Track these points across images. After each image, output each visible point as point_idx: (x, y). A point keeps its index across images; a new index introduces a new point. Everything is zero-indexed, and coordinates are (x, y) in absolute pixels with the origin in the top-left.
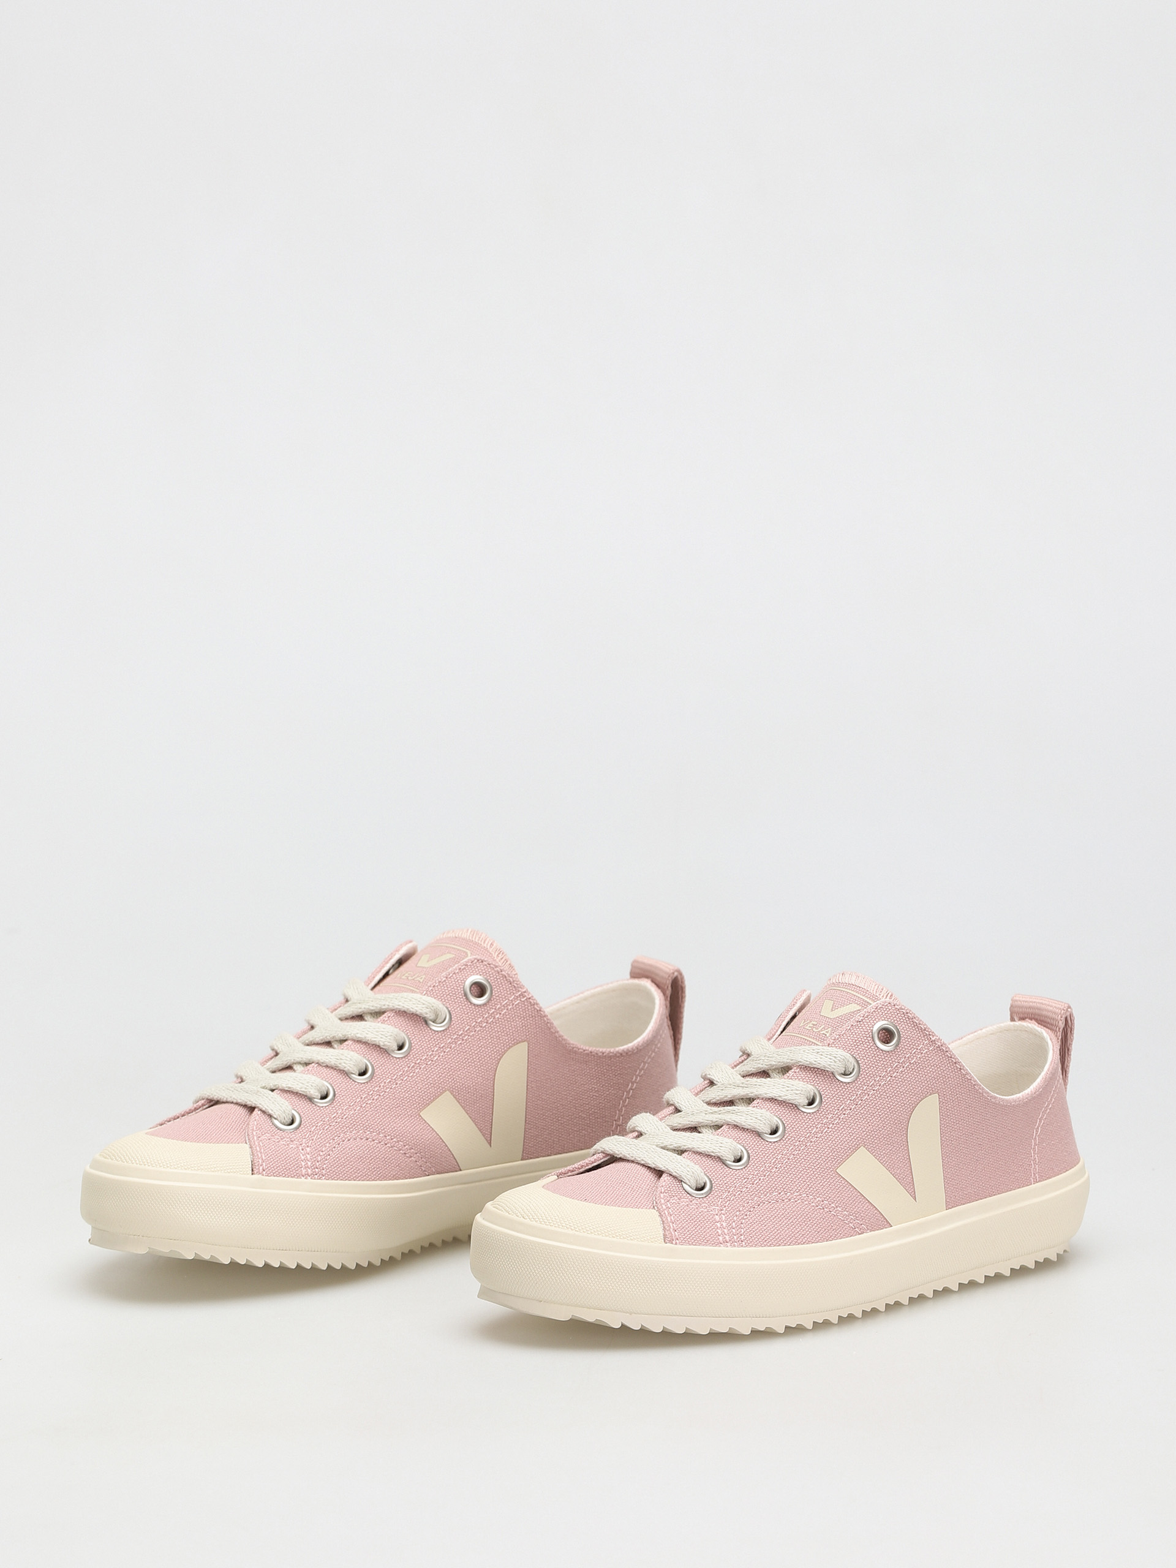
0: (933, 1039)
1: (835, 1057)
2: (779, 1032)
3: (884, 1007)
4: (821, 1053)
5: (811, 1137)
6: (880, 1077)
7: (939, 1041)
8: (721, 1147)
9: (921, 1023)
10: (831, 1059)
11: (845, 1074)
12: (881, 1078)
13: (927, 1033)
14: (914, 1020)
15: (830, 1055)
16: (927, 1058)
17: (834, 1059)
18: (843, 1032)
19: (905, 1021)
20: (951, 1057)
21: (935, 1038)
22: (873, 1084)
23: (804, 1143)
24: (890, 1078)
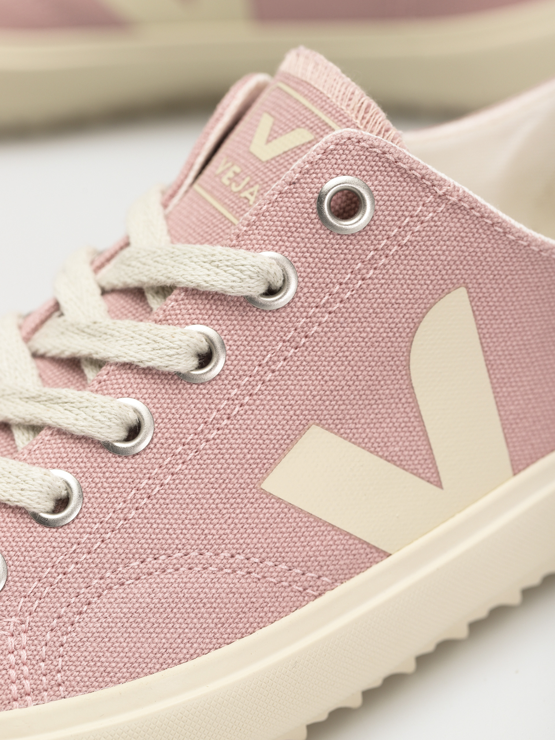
0: (441, 193)
1: (242, 271)
2: (190, 180)
3: (339, 147)
4: (217, 263)
5: (206, 431)
6: (341, 284)
7: (455, 194)
8: (22, 490)
9: (414, 166)
10: (233, 275)
11: (271, 292)
12: (344, 286)
13: (429, 183)
14: (399, 164)
15: (233, 266)
16: (434, 229)
17: (240, 275)
18: (265, 208)
19: (382, 169)
20: (482, 217)
21: (444, 189)
22: (327, 302)
23: (193, 446)
24: (360, 282)
